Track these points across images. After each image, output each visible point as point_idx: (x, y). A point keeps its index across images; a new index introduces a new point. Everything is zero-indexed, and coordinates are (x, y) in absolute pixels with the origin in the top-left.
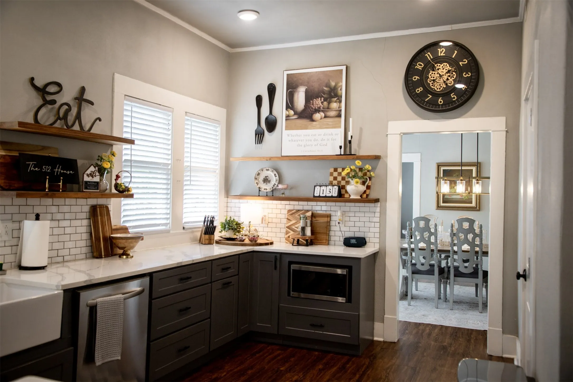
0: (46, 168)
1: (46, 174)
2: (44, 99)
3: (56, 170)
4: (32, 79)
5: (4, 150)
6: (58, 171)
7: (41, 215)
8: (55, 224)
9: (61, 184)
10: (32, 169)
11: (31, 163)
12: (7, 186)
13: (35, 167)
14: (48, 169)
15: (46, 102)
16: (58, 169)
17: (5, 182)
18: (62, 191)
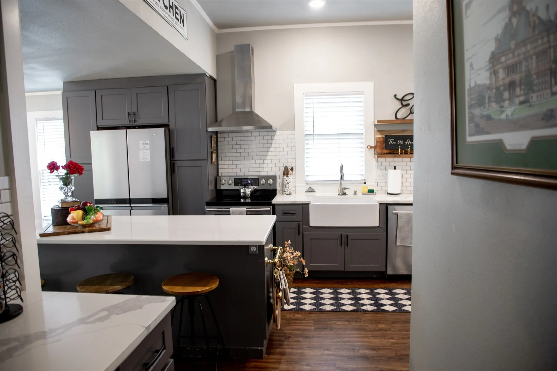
0: (400, 142)
1: (400, 145)
2: (402, 104)
3: (407, 142)
4: (395, 95)
5: (381, 134)
6: (407, 143)
7: (396, 167)
8: (405, 172)
9: (409, 150)
10: (391, 143)
11: (391, 140)
12: (380, 152)
13: (393, 142)
14: (401, 142)
15: (403, 106)
16: (408, 141)
17: (379, 151)
18: (410, 154)
